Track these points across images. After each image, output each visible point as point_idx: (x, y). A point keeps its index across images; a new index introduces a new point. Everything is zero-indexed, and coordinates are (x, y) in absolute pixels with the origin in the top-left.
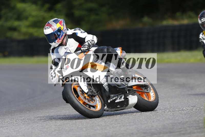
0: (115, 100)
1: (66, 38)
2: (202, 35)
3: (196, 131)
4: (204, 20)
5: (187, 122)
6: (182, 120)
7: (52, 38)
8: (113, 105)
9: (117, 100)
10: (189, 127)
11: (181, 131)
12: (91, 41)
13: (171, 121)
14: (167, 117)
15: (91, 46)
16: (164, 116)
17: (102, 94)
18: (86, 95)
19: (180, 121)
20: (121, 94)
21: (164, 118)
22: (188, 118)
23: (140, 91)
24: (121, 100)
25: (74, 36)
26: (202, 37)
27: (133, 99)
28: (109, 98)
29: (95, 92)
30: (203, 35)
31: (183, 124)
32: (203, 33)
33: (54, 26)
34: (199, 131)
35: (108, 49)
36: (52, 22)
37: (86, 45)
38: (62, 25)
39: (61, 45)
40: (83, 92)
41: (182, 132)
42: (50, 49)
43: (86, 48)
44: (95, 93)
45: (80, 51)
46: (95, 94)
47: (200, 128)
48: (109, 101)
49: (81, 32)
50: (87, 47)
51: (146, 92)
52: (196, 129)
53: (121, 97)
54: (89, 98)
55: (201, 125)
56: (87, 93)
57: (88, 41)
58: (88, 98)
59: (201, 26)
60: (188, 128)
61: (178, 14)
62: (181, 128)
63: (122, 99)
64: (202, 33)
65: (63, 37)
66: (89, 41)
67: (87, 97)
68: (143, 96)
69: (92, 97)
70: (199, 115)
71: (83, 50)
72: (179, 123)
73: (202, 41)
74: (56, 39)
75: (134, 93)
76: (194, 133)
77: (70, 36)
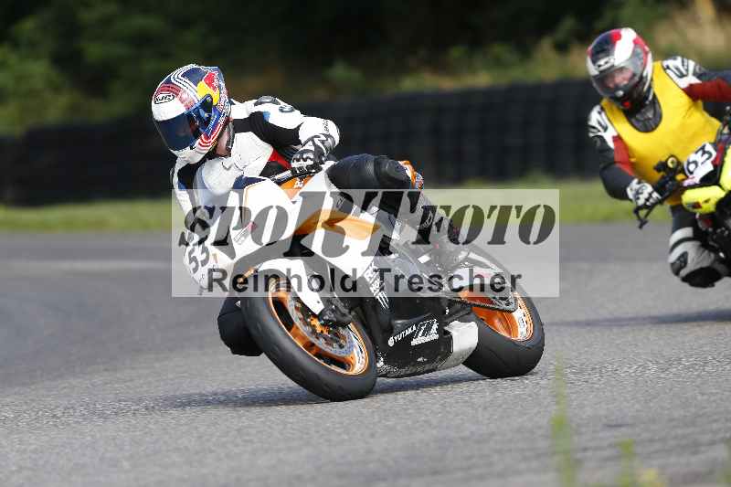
0: (411, 337)
1: (229, 133)
2: (600, 113)
3: (523, 466)
4: (606, 63)
5: (493, 434)
6: (474, 428)
7: (182, 135)
8: (404, 356)
9: (416, 337)
10: (500, 452)
11: (469, 468)
12: (323, 138)
13: (434, 432)
14: (423, 418)
15: (323, 155)
16: (410, 414)
17: (365, 316)
18: (316, 322)
19: (467, 433)
20: (428, 318)
21: (409, 422)
22: (496, 420)
23: (483, 307)
24: (427, 339)
25: (257, 124)
26: (599, 123)
27: (465, 336)
28: (390, 331)
29: (346, 311)
30: (603, 114)
31: (478, 442)
32: (602, 109)
33: (188, 91)
34: (534, 464)
35: (377, 164)
36: (180, 76)
37: (307, 151)
38: (214, 88)
39: (212, 155)
40: (305, 310)
41: (476, 472)
42: (174, 172)
43: (310, 162)
44: (344, 315)
45: (288, 173)
46: (346, 319)
47: (538, 456)
48: (391, 342)
49: (282, 111)
50: (312, 157)
51: (503, 311)
52: (525, 459)
53: (429, 328)
54: (325, 333)
55: (542, 444)
56: (320, 317)
57: (312, 139)
58: (322, 332)
59: (595, 85)
60: (496, 457)
61: (456, 52)
62: (470, 458)
63: (433, 335)
64: (597, 109)
65: (219, 129)
66: (316, 136)
67: (319, 330)
68: (493, 325)
69: (335, 326)
70: (536, 410)
71: (300, 168)
72: (463, 439)
73: (599, 134)
74: (197, 135)
75: (468, 314)
76: (518, 473)
77: (241, 126)
